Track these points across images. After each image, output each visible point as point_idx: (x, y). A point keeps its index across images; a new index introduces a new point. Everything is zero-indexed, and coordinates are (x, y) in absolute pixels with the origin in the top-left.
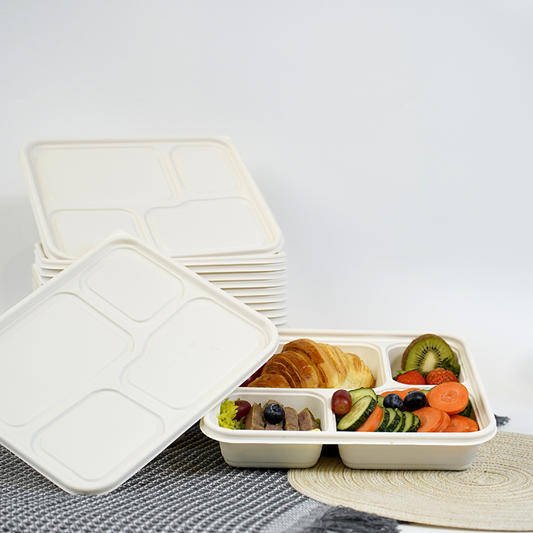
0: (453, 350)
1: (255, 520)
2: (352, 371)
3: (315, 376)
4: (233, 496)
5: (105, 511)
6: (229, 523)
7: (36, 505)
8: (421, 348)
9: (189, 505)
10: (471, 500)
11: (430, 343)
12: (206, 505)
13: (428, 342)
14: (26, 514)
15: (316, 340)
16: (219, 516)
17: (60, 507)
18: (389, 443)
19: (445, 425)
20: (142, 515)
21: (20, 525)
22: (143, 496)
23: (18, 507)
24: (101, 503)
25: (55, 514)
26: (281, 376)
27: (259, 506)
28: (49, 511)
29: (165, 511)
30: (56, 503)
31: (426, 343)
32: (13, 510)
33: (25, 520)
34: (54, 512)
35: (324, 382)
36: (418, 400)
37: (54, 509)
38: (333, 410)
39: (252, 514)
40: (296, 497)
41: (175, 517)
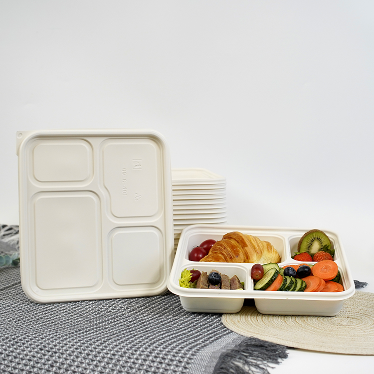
0: (330, 239)
1: (197, 345)
2: (265, 252)
3: (242, 256)
4: (185, 330)
5: (104, 338)
6: (180, 346)
7: (62, 333)
8: (310, 238)
9: (157, 335)
10: (337, 335)
11: (316, 235)
12: (168, 335)
13: (314, 234)
14: (55, 339)
15: (243, 232)
16: (175, 342)
17: (76, 335)
18: (285, 298)
19: (322, 287)
20: (127, 341)
21: (51, 346)
22: (129, 329)
23: (50, 335)
24: (103, 332)
25: (73, 340)
26: (220, 255)
27: (201, 336)
28: (69, 337)
29: (141, 338)
30: (74, 332)
31: (314, 235)
32: (47, 336)
33: (54, 343)
34: (72, 338)
35: (247, 259)
36: (306, 271)
37: (73, 336)
38: (252, 277)
39: (195, 341)
40: (225, 331)
41: (147, 342)
